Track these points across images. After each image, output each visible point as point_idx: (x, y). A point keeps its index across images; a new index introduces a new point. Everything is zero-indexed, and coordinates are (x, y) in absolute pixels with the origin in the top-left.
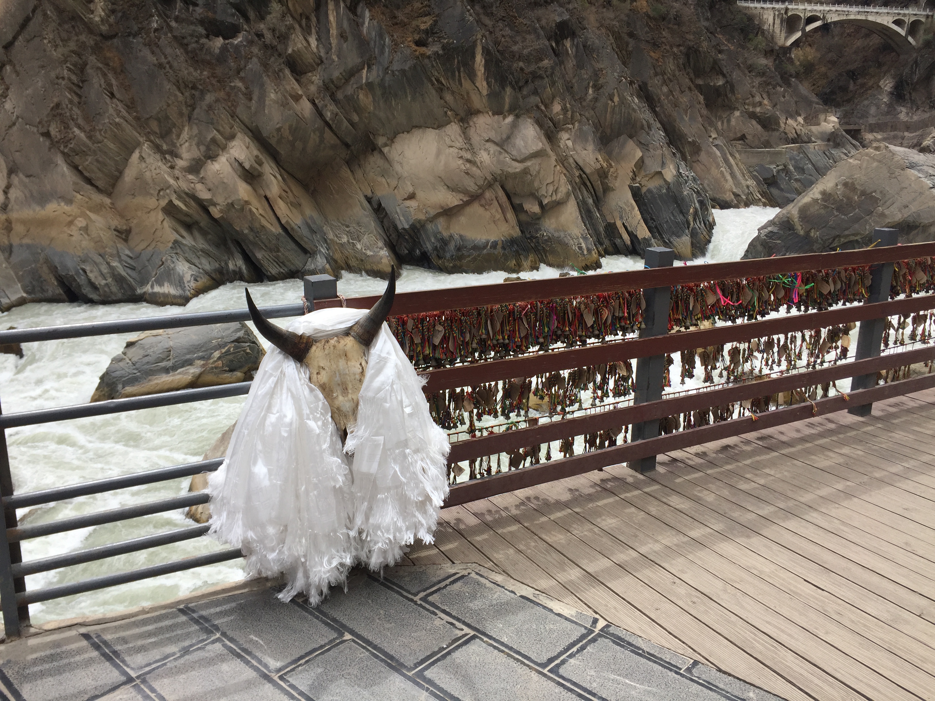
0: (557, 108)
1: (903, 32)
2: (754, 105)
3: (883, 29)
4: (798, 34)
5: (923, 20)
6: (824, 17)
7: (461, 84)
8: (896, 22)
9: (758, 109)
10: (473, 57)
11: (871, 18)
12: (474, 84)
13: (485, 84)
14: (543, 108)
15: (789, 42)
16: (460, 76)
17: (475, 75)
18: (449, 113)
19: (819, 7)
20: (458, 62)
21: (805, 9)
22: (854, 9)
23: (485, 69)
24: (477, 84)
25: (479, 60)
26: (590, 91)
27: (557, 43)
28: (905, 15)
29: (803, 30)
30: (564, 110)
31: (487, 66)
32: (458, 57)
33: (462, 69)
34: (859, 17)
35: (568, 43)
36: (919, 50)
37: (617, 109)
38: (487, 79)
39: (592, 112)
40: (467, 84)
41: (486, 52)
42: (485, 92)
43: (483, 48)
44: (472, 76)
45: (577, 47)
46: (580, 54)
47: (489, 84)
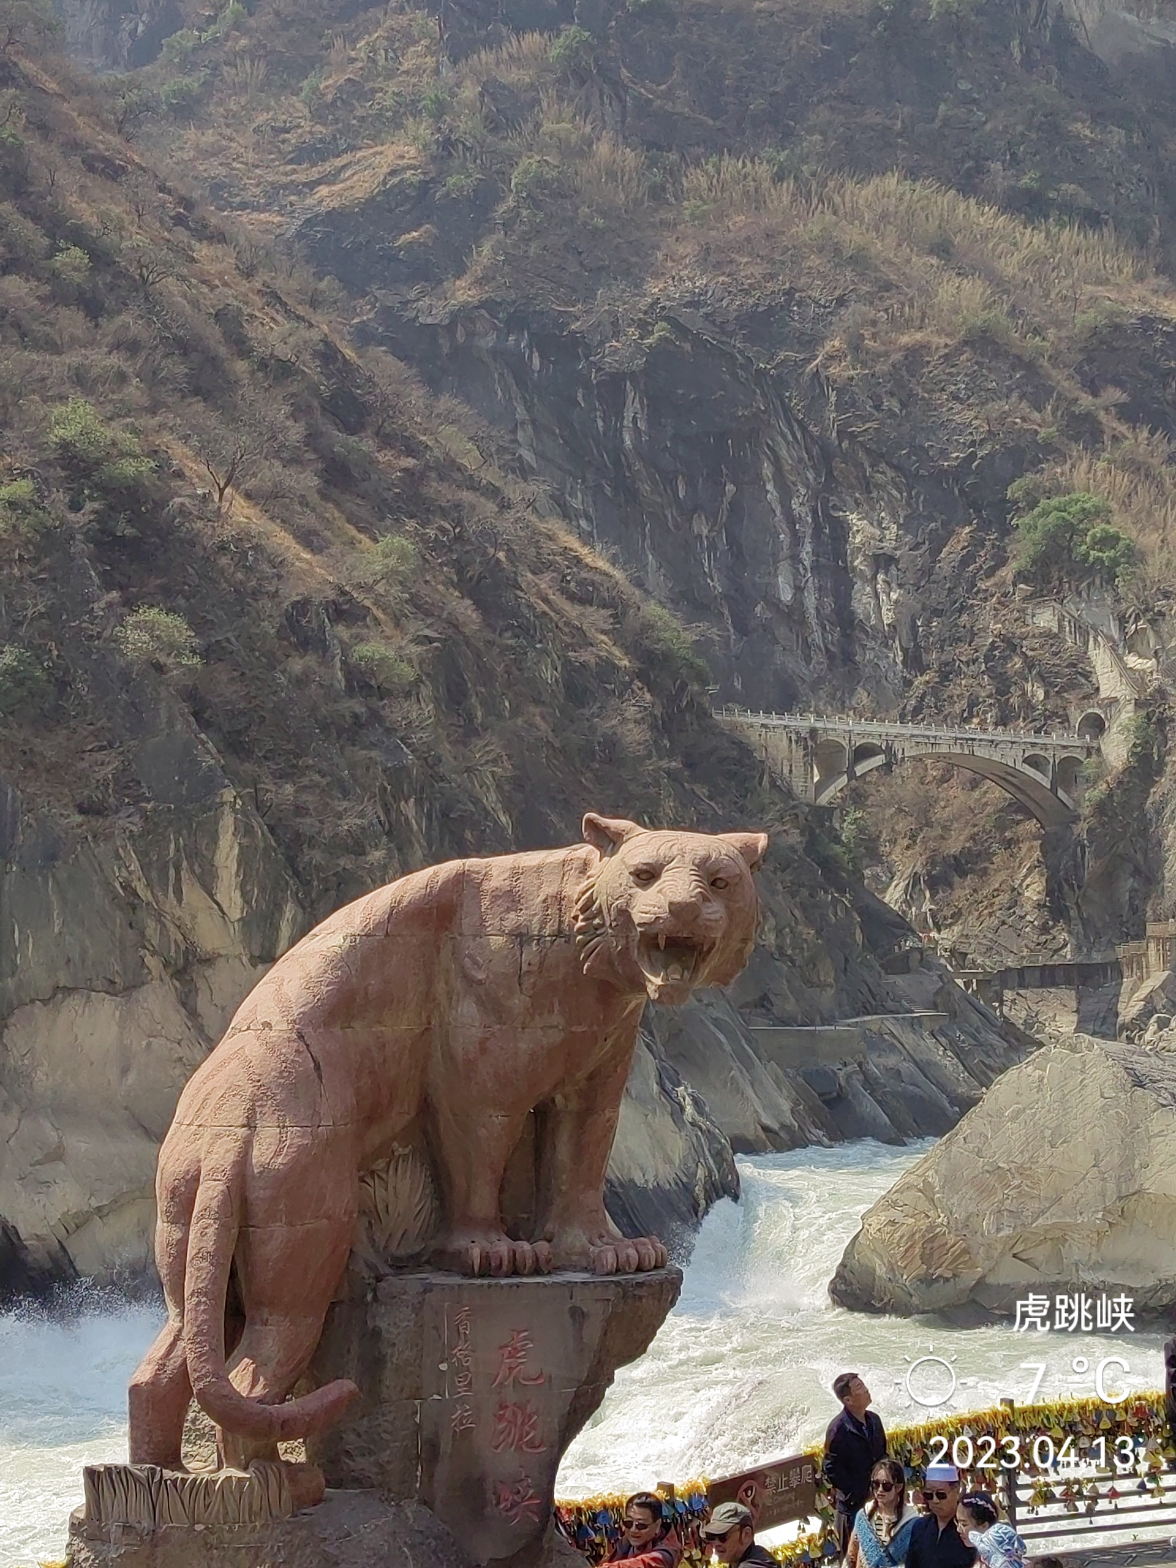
3: (1006, 775)
4: (843, 781)
5: (1081, 756)
6: (889, 748)
7: (179, 894)
8: (1030, 761)
10: (214, 840)
11: (980, 752)
12: (211, 896)
13: (237, 896)
15: (825, 799)
16: (178, 879)
17: (214, 877)
18: (150, 961)
19: (875, 727)
20: (177, 850)
21: (850, 731)
22: (946, 733)
23: (239, 866)
24: (218, 898)
25: (227, 846)
28: (1045, 747)
29: (851, 772)
31: (244, 860)
32: (177, 840)
33: (185, 864)
34: (958, 749)
38: (242, 887)
40: (195, 898)
41: (244, 831)
42: (235, 913)
43: (237, 821)
44: (208, 878)
45: (429, 817)
46: (435, 833)
47: (245, 896)
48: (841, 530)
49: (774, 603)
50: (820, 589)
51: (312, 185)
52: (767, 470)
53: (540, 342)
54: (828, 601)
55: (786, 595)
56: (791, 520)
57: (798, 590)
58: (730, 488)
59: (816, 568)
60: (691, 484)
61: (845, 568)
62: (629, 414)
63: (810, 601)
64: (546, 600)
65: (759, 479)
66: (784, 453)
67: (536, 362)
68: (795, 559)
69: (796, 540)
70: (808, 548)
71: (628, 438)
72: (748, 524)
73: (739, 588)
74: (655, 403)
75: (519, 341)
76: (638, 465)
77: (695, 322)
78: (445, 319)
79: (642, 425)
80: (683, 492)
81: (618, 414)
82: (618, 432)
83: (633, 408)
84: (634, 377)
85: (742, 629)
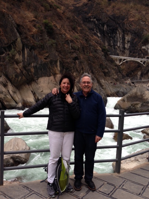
0: (75, 74)
1: (142, 63)
2: (114, 76)
3: (138, 63)
4: (122, 63)
5: (146, 61)
6: (127, 60)
7: (54, 68)
8: (141, 61)
9: (115, 77)
11: (136, 60)
12: (57, 68)
13: (59, 68)
15: (120, 64)
18: (51, 74)
19: (126, 57)
20: (54, 63)
21: (123, 58)
22: (132, 58)
25: (58, 63)
26: (82, 71)
27: (75, 61)
29: (123, 62)
30: (76, 75)
31: (60, 65)
33: (54, 65)
34: (134, 60)
35: (77, 61)
36: (146, 67)
40: (55, 68)
41: (60, 62)
43: (59, 61)
44: (57, 66)
45: (79, 62)
47: (60, 68)
48: (125, 39)
49: (117, 46)
50: (122, 45)
51: (76, 4)
52: (118, 33)
53: (97, 20)
54: (123, 46)
55: (119, 45)
56: (120, 38)
57: (120, 45)
58: (114, 35)
59: (122, 43)
60: (110, 34)
61: (125, 43)
62: (105, 27)
63: (121, 46)
65: (117, 34)
66: (119, 31)
67: (96, 22)
68: (120, 42)
69: (120, 40)
70: (121, 40)
71: (105, 29)
72: (116, 38)
73: (114, 45)
74: (108, 26)
75: (95, 20)
76: (106, 32)
77: (112, 18)
78: (88, 17)
79: (106, 28)
80: (109, 35)
81: (104, 27)
82: (104, 29)
83: (105, 26)
84: (106, 23)
85: (114, 49)
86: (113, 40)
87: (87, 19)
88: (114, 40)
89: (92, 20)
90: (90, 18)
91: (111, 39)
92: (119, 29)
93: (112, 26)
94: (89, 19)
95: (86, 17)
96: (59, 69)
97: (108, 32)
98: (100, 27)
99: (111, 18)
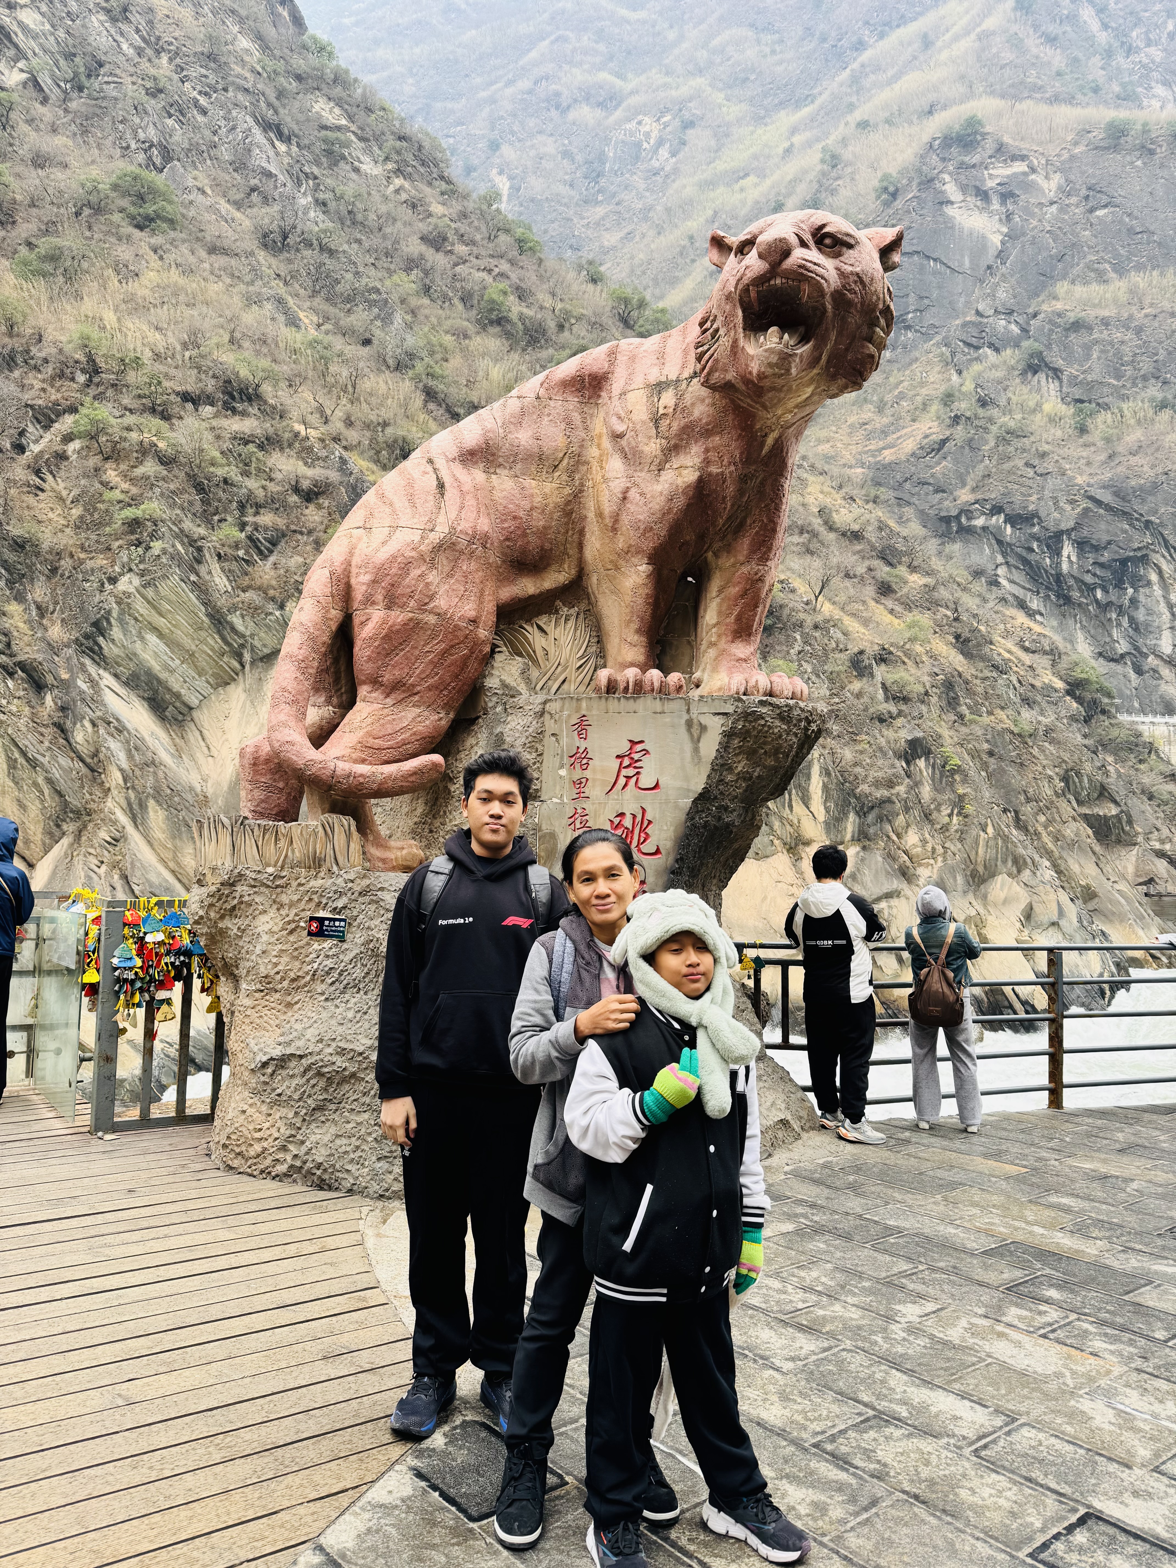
0: (912, 839)
2: (1162, 841)
7: (791, 807)
10: (809, 779)
12: (809, 809)
13: (821, 808)
14: (895, 838)
16: (790, 799)
17: (809, 798)
18: (776, 842)
23: (823, 792)
24: (812, 809)
25: (816, 783)
26: (953, 819)
27: (908, 763)
30: (923, 841)
31: (825, 788)
33: (795, 790)
35: (921, 763)
37: (991, 843)
38: (825, 804)
39: (959, 846)
41: (825, 772)
42: (822, 818)
43: (822, 767)
44: (806, 800)
45: (933, 767)
46: (938, 776)
47: (827, 810)
49: (1157, 655)
51: (880, 450)
52: (1154, 578)
53: (1009, 519)
58: (1130, 591)
60: (1105, 590)
62: (1065, 553)
64: (1009, 652)
65: (1149, 583)
66: (1165, 566)
67: (1009, 531)
71: (1065, 567)
72: (1142, 610)
73: (1137, 648)
74: (1082, 545)
75: (998, 520)
76: (1071, 582)
77: (1106, 497)
78: (954, 513)
79: (1074, 559)
80: (1099, 594)
81: (1059, 554)
82: (1059, 564)
83: (1068, 550)
84: (1068, 532)
85: (1139, 671)
86: (1125, 622)
87: (947, 520)
88: (1132, 620)
89: (980, 522)
90: (966, 512)
91: (1110, 620)
92: (1156, 558)
93: (1109, 543)
94: (963, 520)
95: (943, 514)
96: (821, 815)
97: (1089, 579)
98: (1032, 557)
99: (1098, 503)
